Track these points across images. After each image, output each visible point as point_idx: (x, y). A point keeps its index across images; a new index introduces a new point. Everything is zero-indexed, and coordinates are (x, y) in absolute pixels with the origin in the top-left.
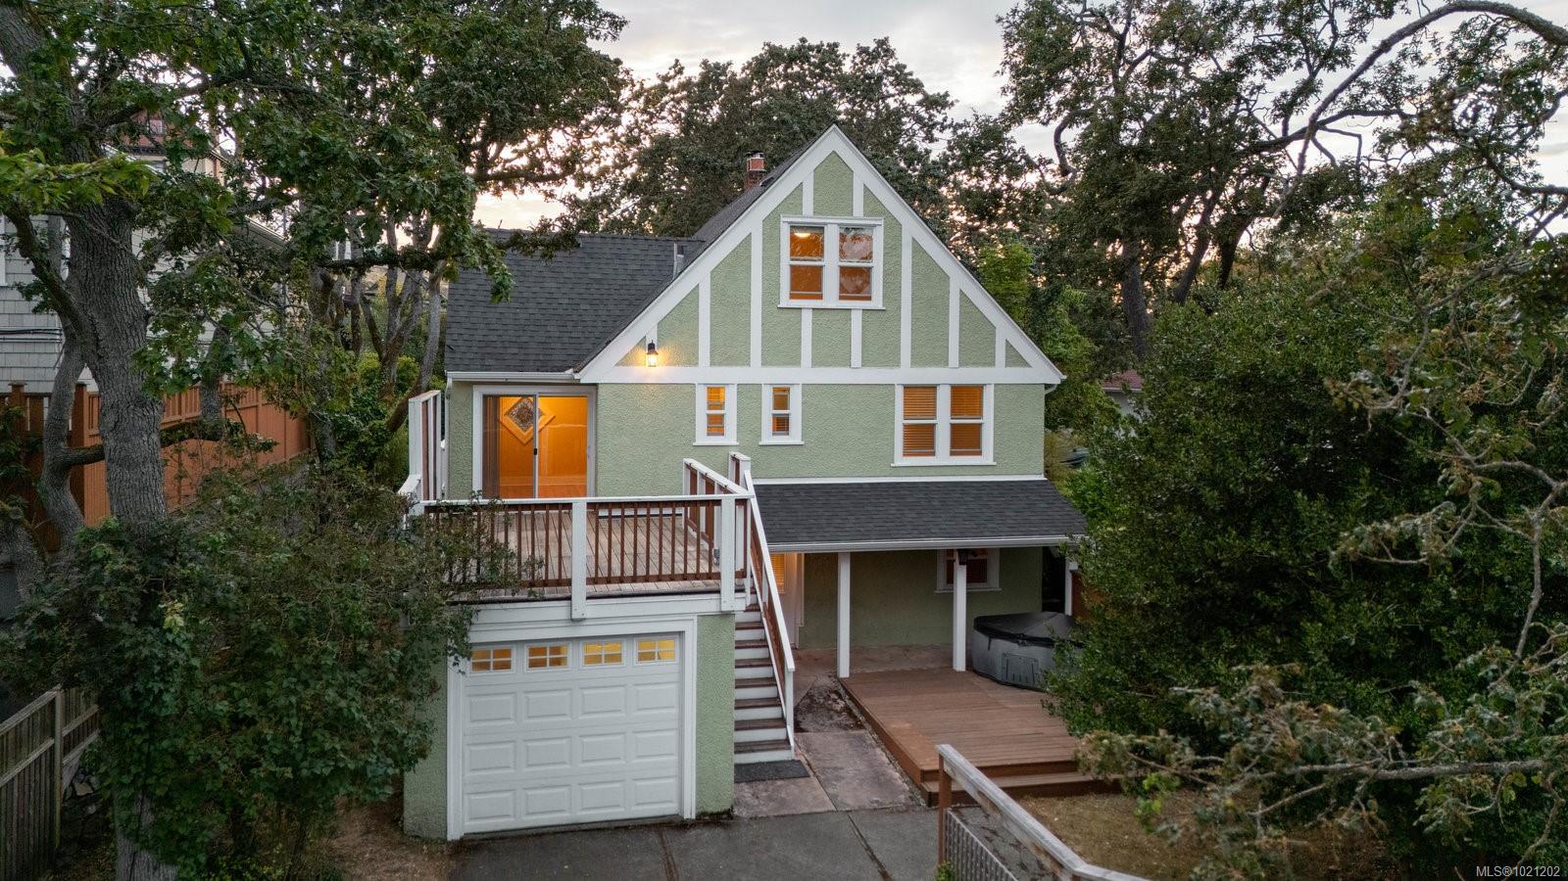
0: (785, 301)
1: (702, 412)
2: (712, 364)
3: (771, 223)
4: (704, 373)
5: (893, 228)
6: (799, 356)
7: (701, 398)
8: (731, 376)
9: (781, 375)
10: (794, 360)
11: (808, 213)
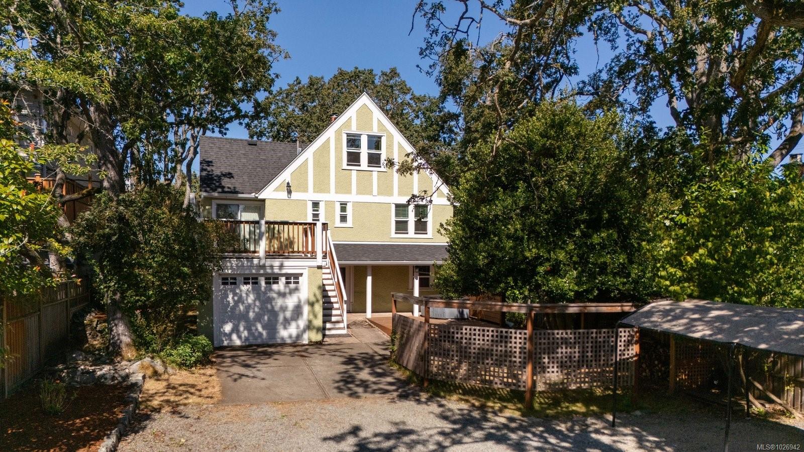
0: (345, 166)
1: (310, 212)
2: (314, 192)
3: (338, 133)
4: (311, 196)
5: (390, 137)
6: (351, 190)
7: (310, 206)
8: (323, 197)
9: (343, 198)
10: (349, 192)
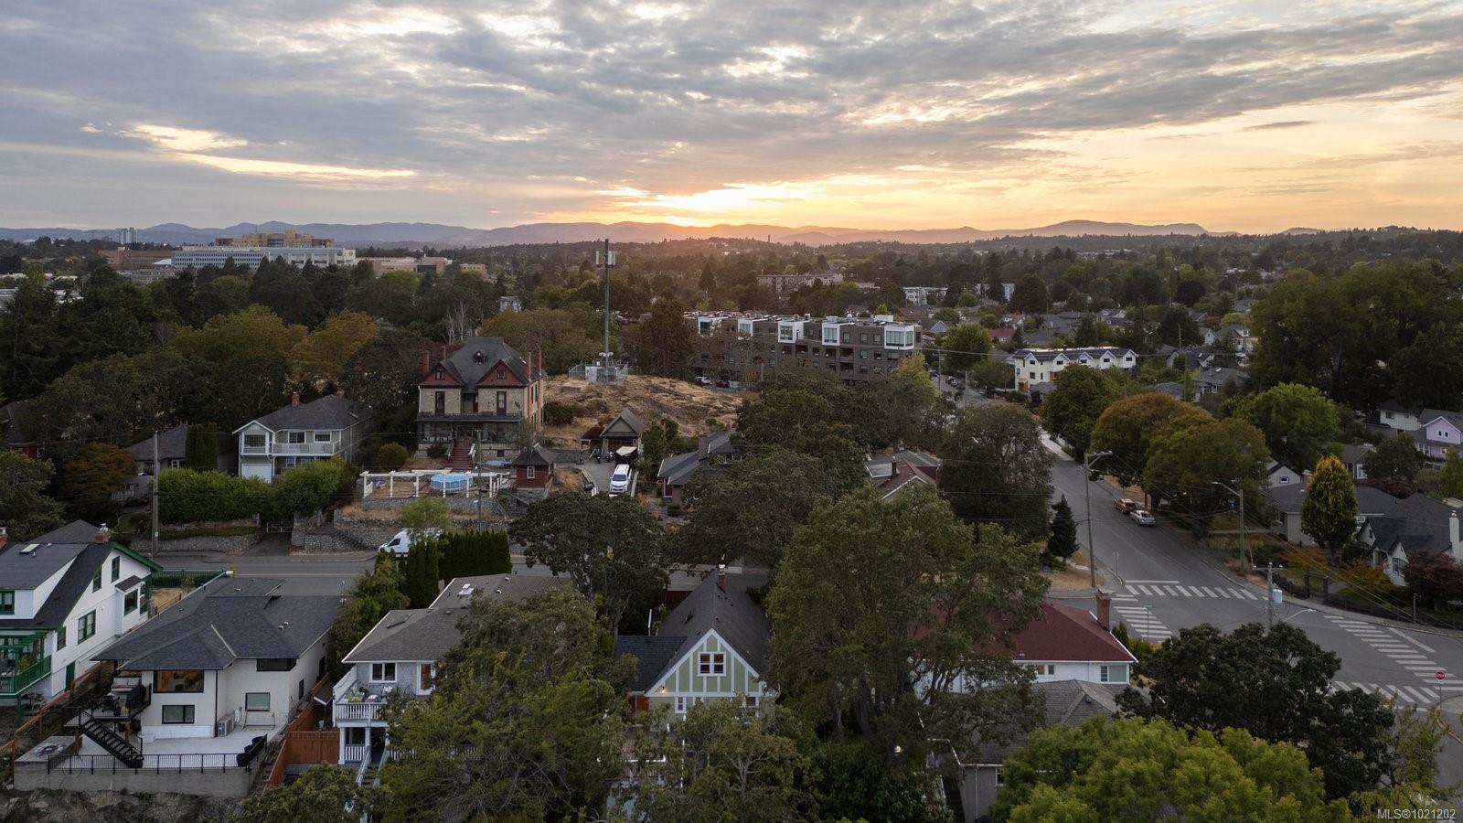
0: (699, 674)
1: (677, 704)
2: (680, 691)
3: (695, 654)
4: (677, 694)
5: (729, 654)
6: (703, 689)
7: (677, 701)
8: (685, 695)
9: (698, 694)
10: (701, 690)
11: (705, 652)
